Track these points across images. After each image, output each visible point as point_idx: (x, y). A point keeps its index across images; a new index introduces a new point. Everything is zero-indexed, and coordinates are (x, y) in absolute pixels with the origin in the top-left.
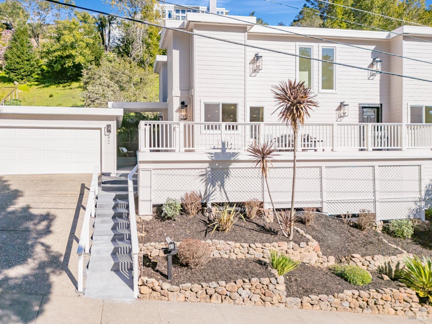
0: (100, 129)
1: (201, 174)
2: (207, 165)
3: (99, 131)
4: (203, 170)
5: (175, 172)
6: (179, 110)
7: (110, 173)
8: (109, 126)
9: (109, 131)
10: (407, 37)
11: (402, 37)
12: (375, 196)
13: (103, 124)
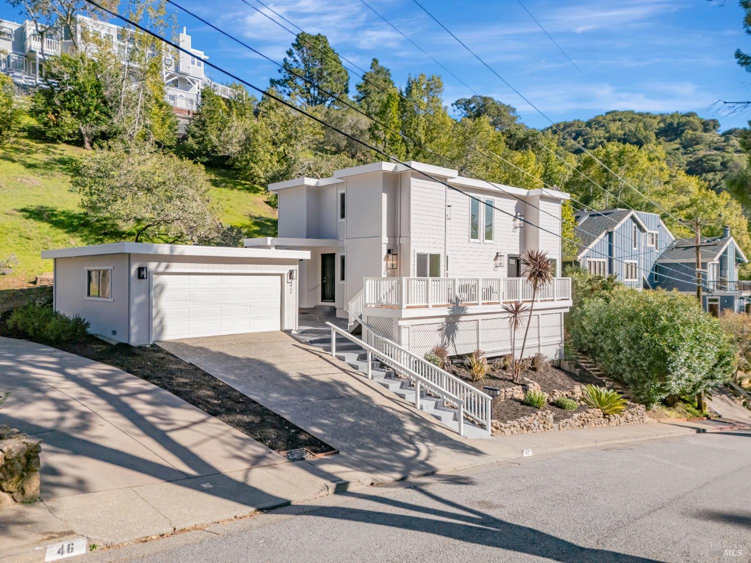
0: (282, 275)
1: (438, 328)
2: (443, 320)
3: (279, 277)
4: (440, 324)
5: (422, 327)
6: (387, 258)
7: (292, 330)
8: (291, 273)
9: (291, 277)
10: (543, 198)
11: (539, 197)
12: (539, 341)
13: (285, 269)
